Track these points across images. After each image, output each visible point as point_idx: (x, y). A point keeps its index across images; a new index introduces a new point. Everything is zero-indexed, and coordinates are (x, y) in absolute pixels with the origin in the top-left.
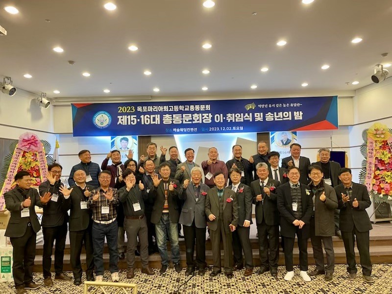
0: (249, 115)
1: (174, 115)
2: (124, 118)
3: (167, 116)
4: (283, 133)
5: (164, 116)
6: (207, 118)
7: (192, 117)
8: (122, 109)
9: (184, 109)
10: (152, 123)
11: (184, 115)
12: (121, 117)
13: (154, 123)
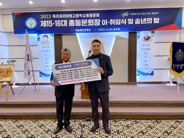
0: (124, 20)
1: (76, 21)
2: (44, 22)
3: (72, 21)
4: (146, 32)
5: (69, 21)
6: (97, 22)
7: (88, 21)
8: (43, 17)
9: (83, 16)
10: (62, 25)
11: (82, 20)
12: (43, 21)
13: (63, 25)
